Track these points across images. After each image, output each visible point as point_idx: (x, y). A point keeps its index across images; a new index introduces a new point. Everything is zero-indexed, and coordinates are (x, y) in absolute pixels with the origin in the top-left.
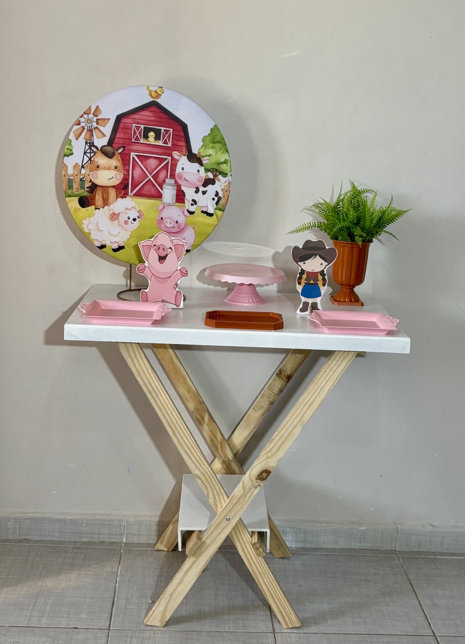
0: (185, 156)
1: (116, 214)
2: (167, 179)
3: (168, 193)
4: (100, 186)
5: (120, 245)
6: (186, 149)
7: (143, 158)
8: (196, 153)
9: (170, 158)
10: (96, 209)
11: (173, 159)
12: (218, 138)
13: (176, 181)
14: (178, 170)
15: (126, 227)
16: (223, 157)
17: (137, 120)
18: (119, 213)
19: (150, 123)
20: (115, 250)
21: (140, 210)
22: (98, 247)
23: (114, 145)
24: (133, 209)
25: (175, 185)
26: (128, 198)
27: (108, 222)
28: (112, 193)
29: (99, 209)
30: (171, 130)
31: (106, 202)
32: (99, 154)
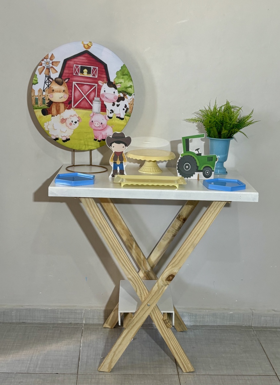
0: (106, 83)
1: (65, 119)
2: (95, 98)
3: (96, 106)
4: (54, 102)
5: (67, 138)
6: (107, 79)
7: (81, 85)
8: (113, 82)
9: (97, 85)
10: (52, 116)
11: (98, 85)
12: (126, 72)
13: (100, 98)
14: (102, 92)
15: (70, 127)
16: (129, 84)
17: (76, 62)
18: (66, 119)
19: (84, 64)
20: (64, 141)
21: (79, 117)
22: (54, 139)
23: (63, 77)
24: (75, 116)
25: (100, 101)
26: (72, 109)
27: (60, 124)
28: (62, 106)
29: (54, 116)
30: (97, 68)
31: (58, 112)
32: (54, 82)
